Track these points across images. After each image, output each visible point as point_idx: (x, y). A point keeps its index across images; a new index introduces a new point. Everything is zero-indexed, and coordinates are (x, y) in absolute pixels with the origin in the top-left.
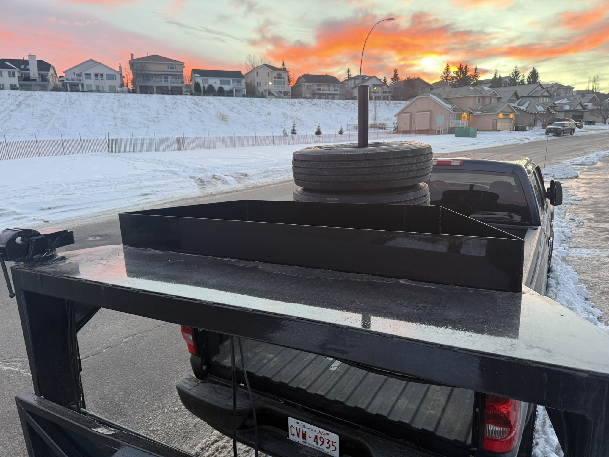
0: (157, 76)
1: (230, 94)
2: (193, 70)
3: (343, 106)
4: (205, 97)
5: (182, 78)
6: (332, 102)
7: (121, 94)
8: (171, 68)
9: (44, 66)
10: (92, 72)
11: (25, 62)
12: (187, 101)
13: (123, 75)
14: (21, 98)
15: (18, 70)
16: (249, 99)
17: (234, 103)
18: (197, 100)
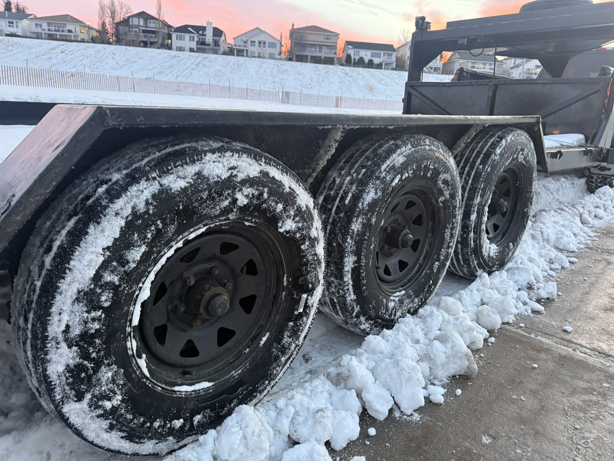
0: (313, 46)
1: (379, 66)
2: (346, 42)
4: (355, 68)
5: (336, 49)
7: (280, 61)
8: (327, 39)
9: (218, 32)
10: (257, 39)
11: (204, 28)
12: (338, 71)
13: (283, 44)
14: (199, 59)
15: (197, 35)
16: (398, 72)
17: (383, 75)
18: (347, 71)
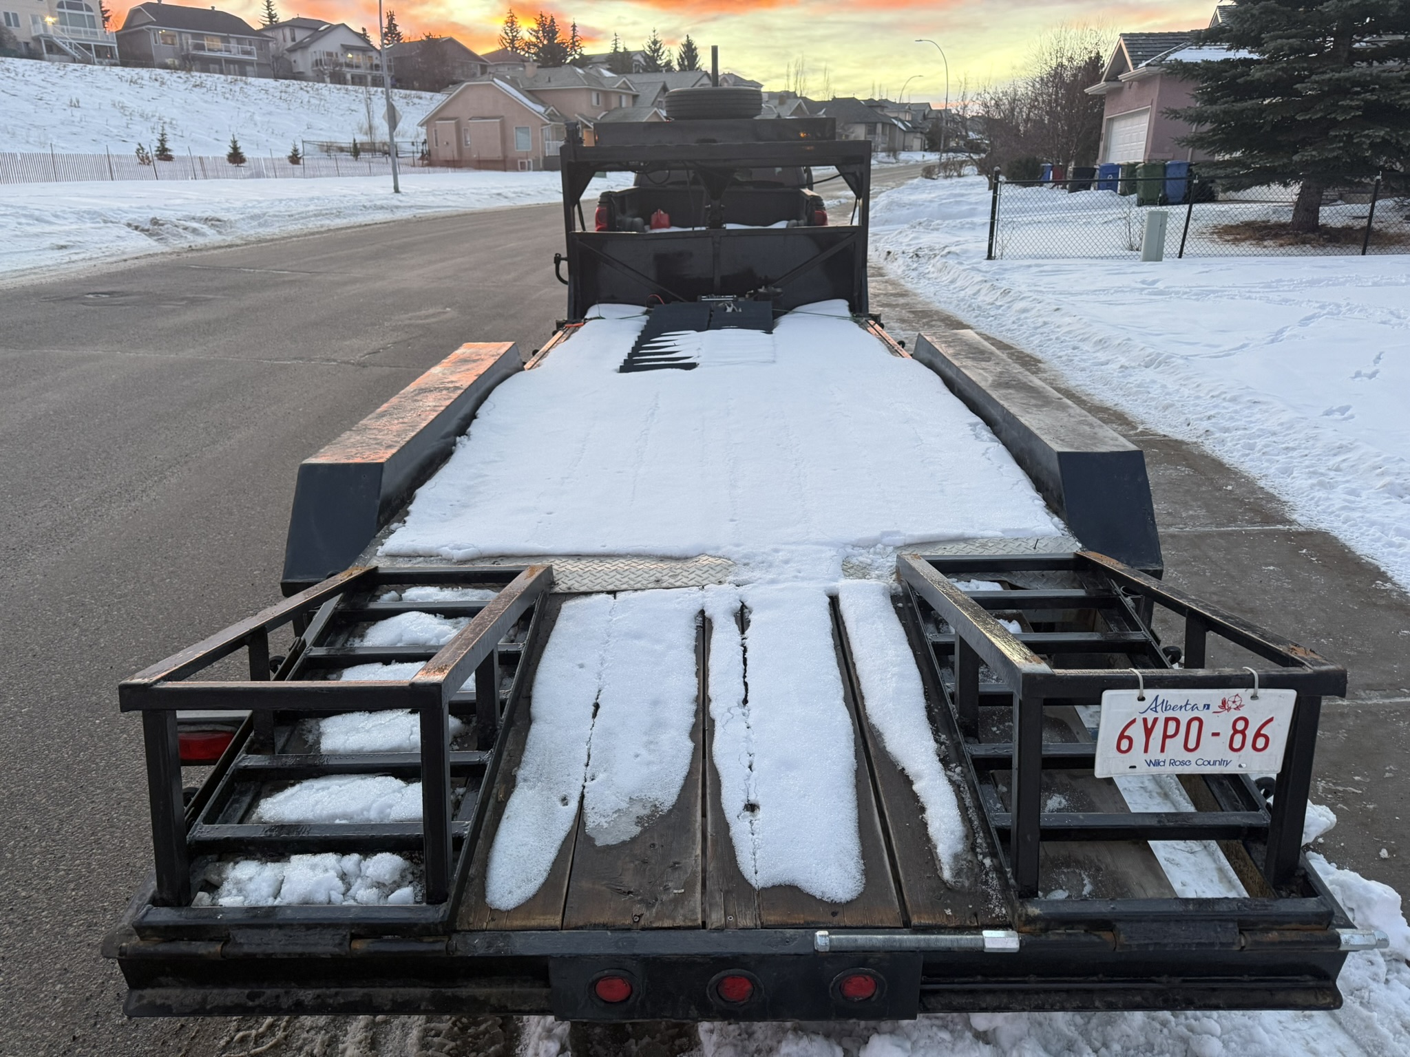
3: (278, 94)
6: (246, 83)
